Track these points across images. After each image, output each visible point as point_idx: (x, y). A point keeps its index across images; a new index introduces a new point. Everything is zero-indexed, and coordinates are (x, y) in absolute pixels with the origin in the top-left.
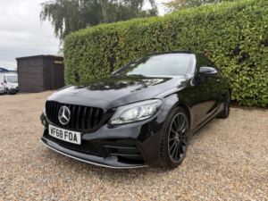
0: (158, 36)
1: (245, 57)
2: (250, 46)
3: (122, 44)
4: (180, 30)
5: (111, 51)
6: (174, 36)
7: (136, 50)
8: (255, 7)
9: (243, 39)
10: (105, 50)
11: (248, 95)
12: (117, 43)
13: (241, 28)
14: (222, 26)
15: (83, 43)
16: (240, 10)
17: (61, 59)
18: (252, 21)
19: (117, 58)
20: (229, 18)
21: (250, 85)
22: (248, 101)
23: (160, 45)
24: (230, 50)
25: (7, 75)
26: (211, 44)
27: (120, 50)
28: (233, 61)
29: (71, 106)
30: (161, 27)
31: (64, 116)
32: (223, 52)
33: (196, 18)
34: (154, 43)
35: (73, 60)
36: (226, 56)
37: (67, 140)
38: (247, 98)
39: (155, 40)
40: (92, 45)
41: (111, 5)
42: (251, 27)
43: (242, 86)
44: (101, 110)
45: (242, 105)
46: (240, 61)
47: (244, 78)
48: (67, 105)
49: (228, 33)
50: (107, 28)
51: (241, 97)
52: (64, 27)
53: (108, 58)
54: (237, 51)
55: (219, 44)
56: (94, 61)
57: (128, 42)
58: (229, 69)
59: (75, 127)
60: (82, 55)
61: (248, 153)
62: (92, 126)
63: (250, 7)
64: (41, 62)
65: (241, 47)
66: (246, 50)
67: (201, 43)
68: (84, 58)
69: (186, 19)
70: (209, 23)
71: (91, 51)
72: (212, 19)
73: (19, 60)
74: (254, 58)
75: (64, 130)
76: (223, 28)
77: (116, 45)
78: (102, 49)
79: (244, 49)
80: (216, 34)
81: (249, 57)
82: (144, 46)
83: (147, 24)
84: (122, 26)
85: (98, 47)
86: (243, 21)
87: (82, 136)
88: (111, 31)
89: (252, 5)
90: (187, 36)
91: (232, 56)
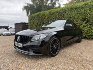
0: (58, 15)
1: (88, 21)
2: (90, 17)
3: (46, 18)
4: (65, 13)
5: (43, 20)
6: (63, 15)
7: (51, 20)
8: (91, 4)
9: (87, 15)
10: (41, 20)
11: (90, 35)
12: (45, 18)
13: (86, 11)
14: (80, 10)
15: (34, 18)
16: (86, 5)
17: (27, 24)
18: (90, 8)
19: (45, 23)
20: (82, 8)
21: (90, 31)
22: (90, 37)
23: (59, 18)
24: (83, 19)
25: (12, 29)
26: (76, 17)
27: (46, 20)
28: (84, 23)
29: (20, 36)
30: (59, 12)
31: (18, 39)
32: (80, 20)
33: (71, 8)
34: (57, 17)
35: (31, 24)
36: (81, 21)
37: (19, 46)
38: (90, 36)
39: (57, 16)
40: (37, 19)
41: (45, 5)
42: (90, 10)
43: (87, 31)
44: (28, 37)
45: (88, 38)
46: (86, 23)
47: (88, 28)
48: (19, 35)
49: (82, 13)
50: (42, 13)
51: (87, 35)
52: (30, 13)
53: (42, 23)
54: (85, 19)
55: (79, 17)
56: (38, 24)
57: (48, 17)
58: (83, 26)
59: (21, 42)
60: (34, 22)
61: (82, 53)
62: (26, 42)
63: (89, 4)
64: (21, 25)
65: (86, 18)
66: (88, 19)
67: (72, 17)
68: (34, 23)
69: (68, 9)
70: (75, 10)
71: (37, 21)
72: (76, 8)
73: (15, 24)
74: (91, 21)
75: (18, 43)
76: (80, 11)
77: (44, 18)
78: (40, 20)
79: (87, 18)
80: (78, 13)
81: (89, 21)
82: (54, 19)
83: (55, 11)
84: (47, 12)
85: (39, 19)
86: (87, 9)
87: (23, 45)
88: (43, 14)
89: (90, 3)
90: (68, 15)
91: (83, 21)
